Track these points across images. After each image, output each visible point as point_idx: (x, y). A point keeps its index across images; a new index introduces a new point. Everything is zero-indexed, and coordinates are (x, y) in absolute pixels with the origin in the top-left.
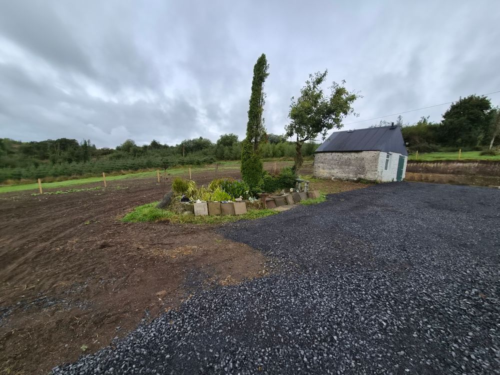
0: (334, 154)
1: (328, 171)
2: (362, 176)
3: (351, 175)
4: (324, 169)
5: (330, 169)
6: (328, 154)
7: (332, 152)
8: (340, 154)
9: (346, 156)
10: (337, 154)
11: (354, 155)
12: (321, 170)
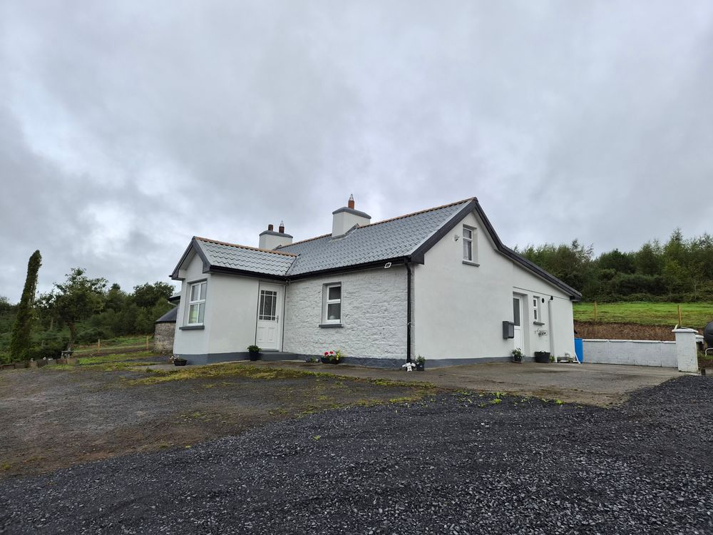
1: (162, 344)
4: (160, 341)
5: (163, 341)
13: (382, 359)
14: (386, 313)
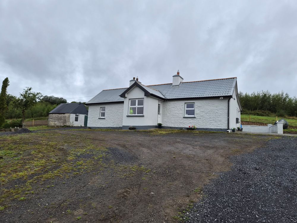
0: (56, 114)
1: (54, 123)
2: (65, 124)
3: (62, 124)
4: (52, 122)
5: (54, 122)
6: (54, 114)
7: (55, 113)
8: (58, 115)
9: (60, 115)
10: (57, 114)
11: (63, 115)
12: (51, 122)
13: (215, 129)
14: (217, 114)
